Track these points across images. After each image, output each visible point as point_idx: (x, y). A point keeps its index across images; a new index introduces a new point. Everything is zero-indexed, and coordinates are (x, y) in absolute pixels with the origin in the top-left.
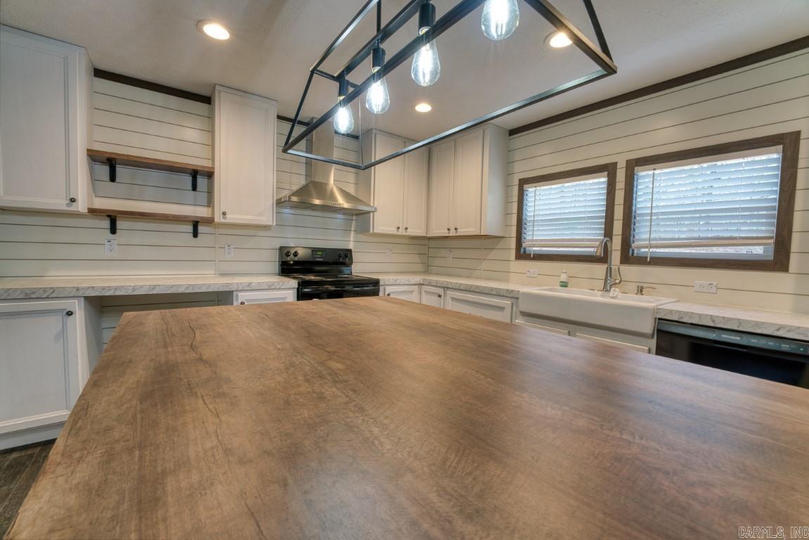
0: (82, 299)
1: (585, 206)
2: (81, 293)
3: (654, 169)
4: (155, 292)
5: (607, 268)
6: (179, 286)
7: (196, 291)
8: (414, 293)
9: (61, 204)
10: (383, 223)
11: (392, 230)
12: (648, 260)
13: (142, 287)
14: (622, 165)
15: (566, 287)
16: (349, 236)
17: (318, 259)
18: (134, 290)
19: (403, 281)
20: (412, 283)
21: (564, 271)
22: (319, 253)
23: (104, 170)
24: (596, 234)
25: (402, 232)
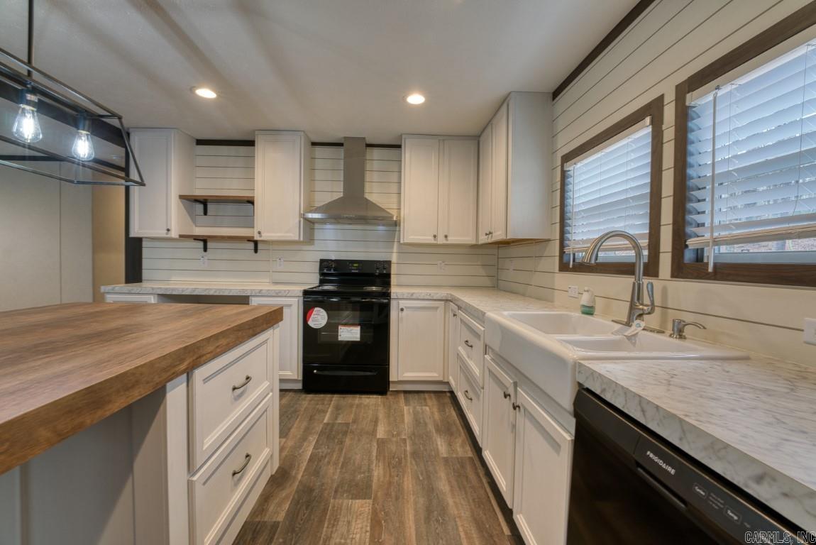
0: (156, 296)
1: (627, 180)
2: (154, 292)
3: (718, 88)
4: (195, 293)
5: (634, 284)
6: (211, 289)
7: (221, 294)
8: (438, 311)
9: (162, 233)
10: (413, 232)
11: (430, 240)
12: (710, 269)
13: (187, 289)
14: (670, 97)
15: (591, 314)
16: (392, 248)
17: (353, 271)
18: (183, 291)
19: (423, 294)
20: (435, 298)
21: (586, 289)
22: (355, 265)
23: (200, 207)
24: (638, 226)
25: (441, 240)
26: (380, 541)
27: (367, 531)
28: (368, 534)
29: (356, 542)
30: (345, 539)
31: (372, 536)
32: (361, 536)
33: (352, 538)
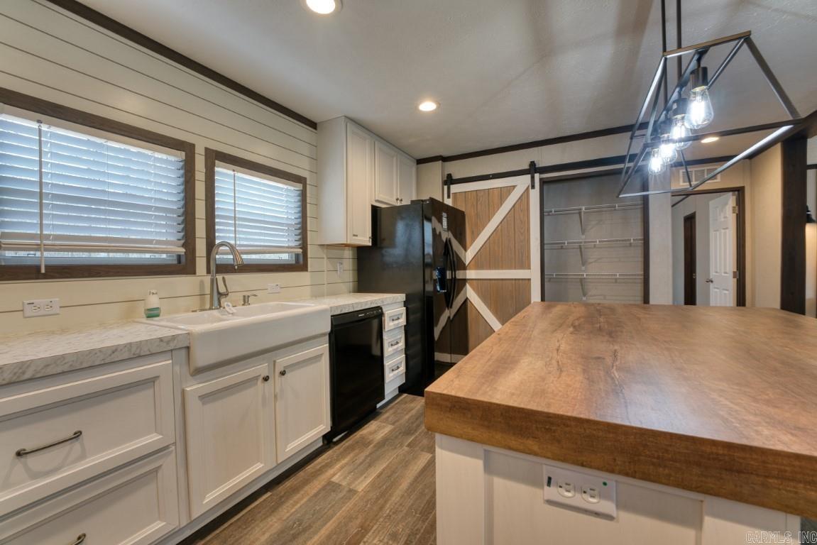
26: (360, 529)
27: (365, 542)
28: (365, 539)
29: (380, 537)
30: (387, 543)
31: (364, 536)
32: (374, 539)
33: (381, 541)
